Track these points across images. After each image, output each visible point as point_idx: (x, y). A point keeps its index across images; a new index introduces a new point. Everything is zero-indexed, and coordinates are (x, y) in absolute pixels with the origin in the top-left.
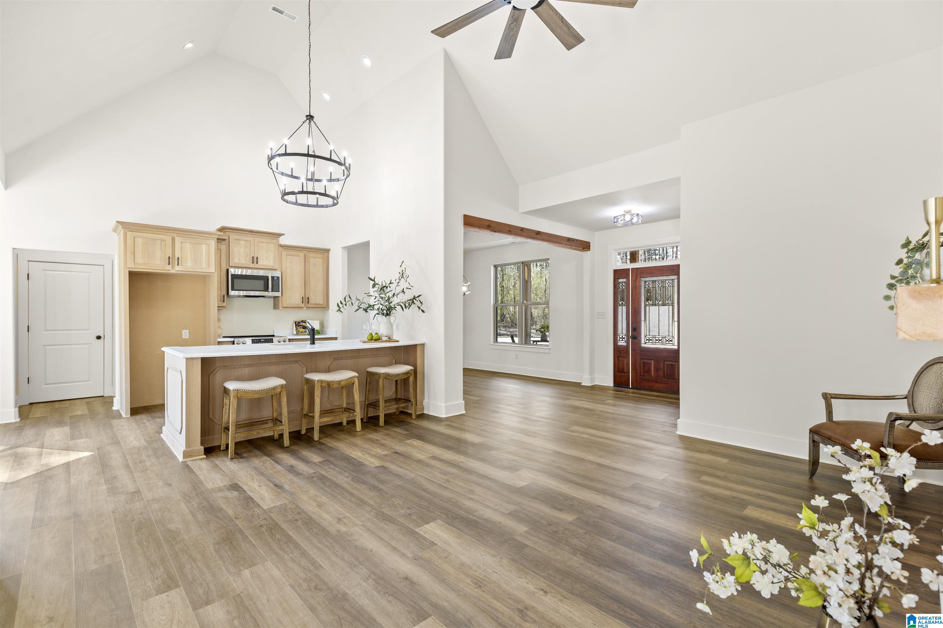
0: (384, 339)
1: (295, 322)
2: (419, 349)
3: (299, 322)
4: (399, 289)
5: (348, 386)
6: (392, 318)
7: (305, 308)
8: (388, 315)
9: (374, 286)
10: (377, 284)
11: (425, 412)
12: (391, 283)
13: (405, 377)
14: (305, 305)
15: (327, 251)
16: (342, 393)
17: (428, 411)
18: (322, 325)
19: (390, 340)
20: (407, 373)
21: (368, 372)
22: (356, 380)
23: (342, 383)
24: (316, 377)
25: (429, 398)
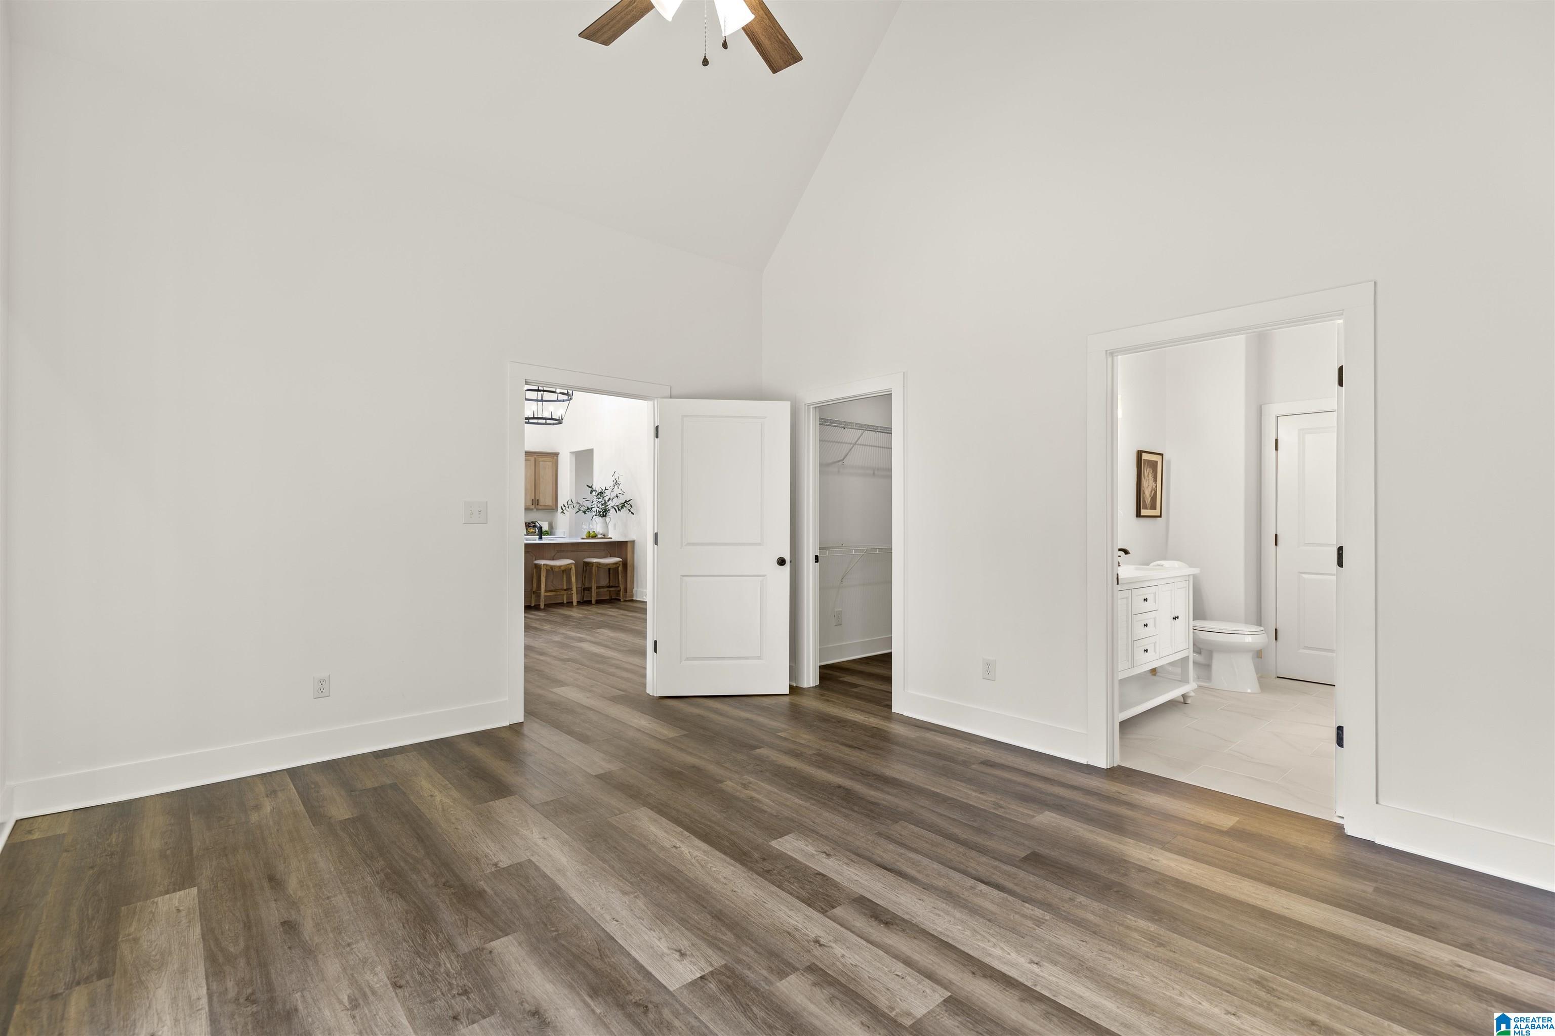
0: (600, 536)
1: (526, 523)
2: (629, 545)
3: (529, 523)
4: (614, 495)
5: (566, 571)
6: (608, 519)
7: (535, 510)
8: (604, 516)
9: (591, 492)
10: (595, 490)
11: (634, 599)
12: (606, 489)
13: (614, 566)
14: (535, 507)
15: (557, 454)
16: (563, 577)
17: (637, 597)
18: (551, 526)
19: (605, 537)
20: (616, 563)
21: (584, 562)
22: (573, 567)
23: (562, 568)
24: (542, 562)
25: (637, 587)
